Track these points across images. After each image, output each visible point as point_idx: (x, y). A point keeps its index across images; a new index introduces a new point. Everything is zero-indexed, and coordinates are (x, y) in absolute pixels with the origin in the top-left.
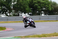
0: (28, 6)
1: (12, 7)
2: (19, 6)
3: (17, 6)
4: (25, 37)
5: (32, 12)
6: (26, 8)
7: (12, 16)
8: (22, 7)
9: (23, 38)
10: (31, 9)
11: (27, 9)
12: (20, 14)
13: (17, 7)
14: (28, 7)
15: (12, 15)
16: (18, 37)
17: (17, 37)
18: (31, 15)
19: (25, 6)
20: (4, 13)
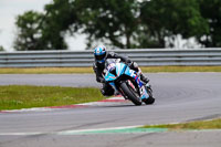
0: (196, 12)
1: (138, 14)
2: (162, 10)
3: (157, 9)
4: (185, 126)
5: (211, 32)
6: (191, 16)
7: (135, 47)
8: (175, 14)
9: (178, 130)
10: (210, 21)
11: (193, 23)
12: (166, 39)
13: (154, 12)
14: (198, 13)
15: (138, 44)
16: (159, 127)
17: (155, 127)
18: (206, 44)
19: (186, 9)
20: (107, 35)
